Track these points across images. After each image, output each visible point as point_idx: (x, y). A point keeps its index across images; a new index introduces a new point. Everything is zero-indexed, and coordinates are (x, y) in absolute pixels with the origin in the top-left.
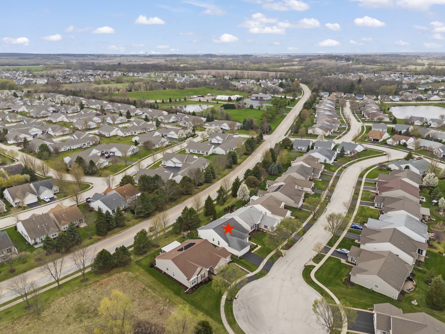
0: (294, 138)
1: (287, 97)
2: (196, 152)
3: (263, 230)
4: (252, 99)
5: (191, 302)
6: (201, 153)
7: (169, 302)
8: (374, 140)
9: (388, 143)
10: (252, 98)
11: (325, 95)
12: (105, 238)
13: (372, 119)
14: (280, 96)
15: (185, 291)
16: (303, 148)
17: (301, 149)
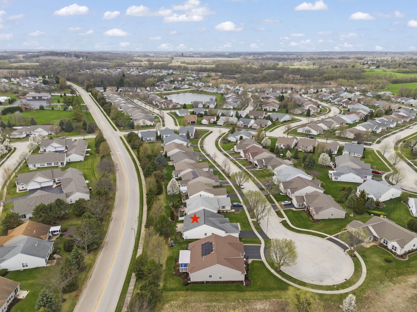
0: (127, 131)
1: (67, 95)
2: (46, 165)
3: (223, 211)
4: (27, 100)
5: (260, 289)
6: (53, 165)
7: (243, 301)
8: (192, 122)
9: (203, 123)
10: (28, 98)
11: (101, 90)
12: (81, 291)
13: (168, 107)
14: (60, 94)
15: (244, 285)
16: (152, 139)
17: (150, 140)
